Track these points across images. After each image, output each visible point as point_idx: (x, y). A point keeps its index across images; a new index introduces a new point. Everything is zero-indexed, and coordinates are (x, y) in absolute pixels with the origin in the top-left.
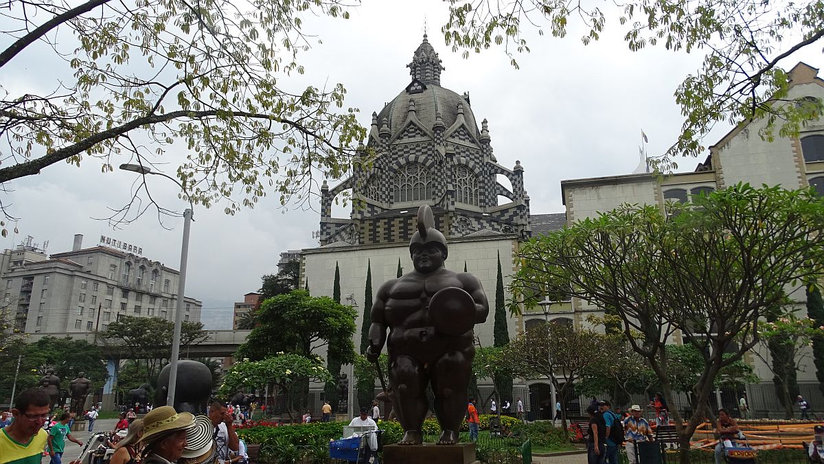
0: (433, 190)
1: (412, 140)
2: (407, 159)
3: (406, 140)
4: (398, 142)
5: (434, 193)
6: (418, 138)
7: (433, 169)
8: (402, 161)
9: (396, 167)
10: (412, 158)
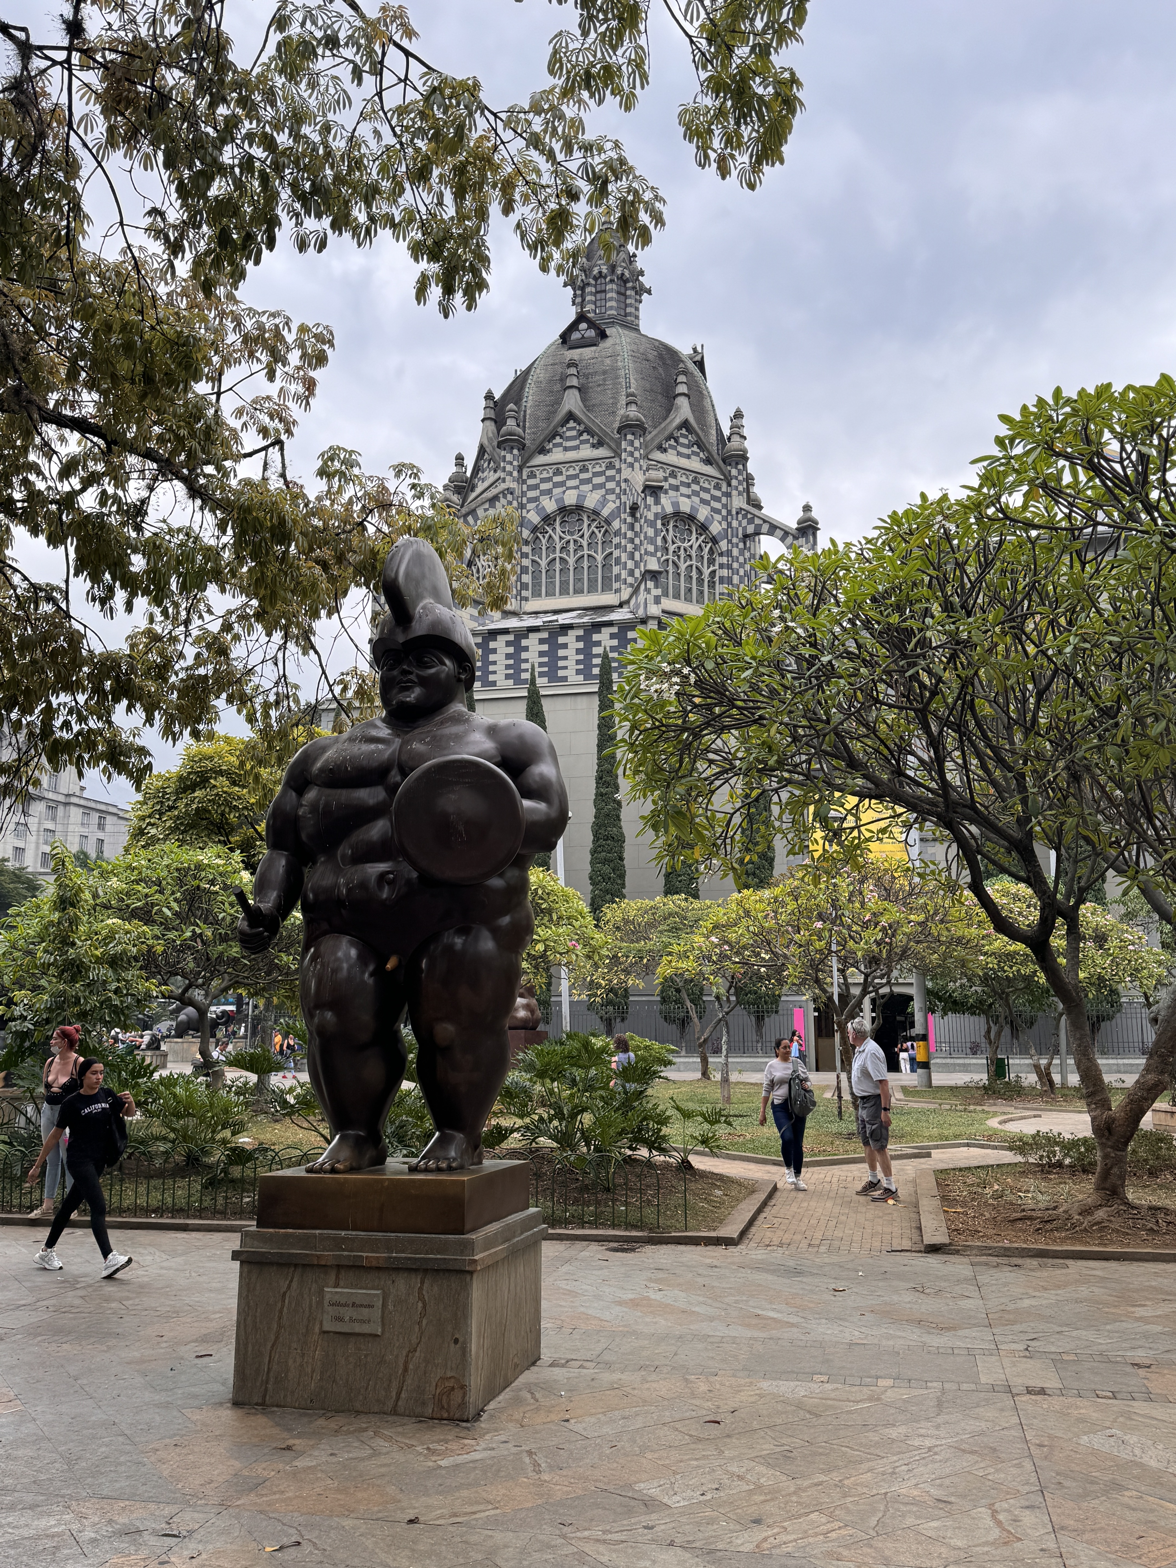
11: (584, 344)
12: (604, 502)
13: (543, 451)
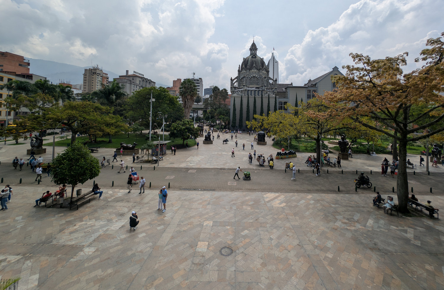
0: (259, 83)
1: (254, 71)
2: (253, 76)
3: (253, 71)
4: (251, 71)
5: (259, 84)
6: (256, 71)
7: (259, 79)
8: (252, 76)
9: (250, 77)
10: (254, 75)
11: (254, 58)
12: (258, 76)
13: (251, 70)
